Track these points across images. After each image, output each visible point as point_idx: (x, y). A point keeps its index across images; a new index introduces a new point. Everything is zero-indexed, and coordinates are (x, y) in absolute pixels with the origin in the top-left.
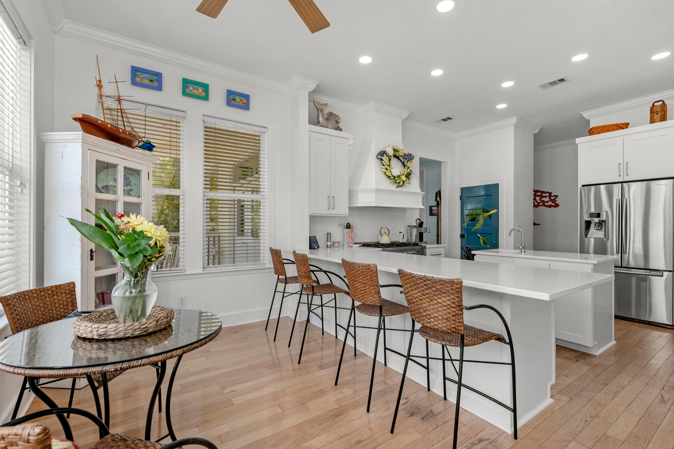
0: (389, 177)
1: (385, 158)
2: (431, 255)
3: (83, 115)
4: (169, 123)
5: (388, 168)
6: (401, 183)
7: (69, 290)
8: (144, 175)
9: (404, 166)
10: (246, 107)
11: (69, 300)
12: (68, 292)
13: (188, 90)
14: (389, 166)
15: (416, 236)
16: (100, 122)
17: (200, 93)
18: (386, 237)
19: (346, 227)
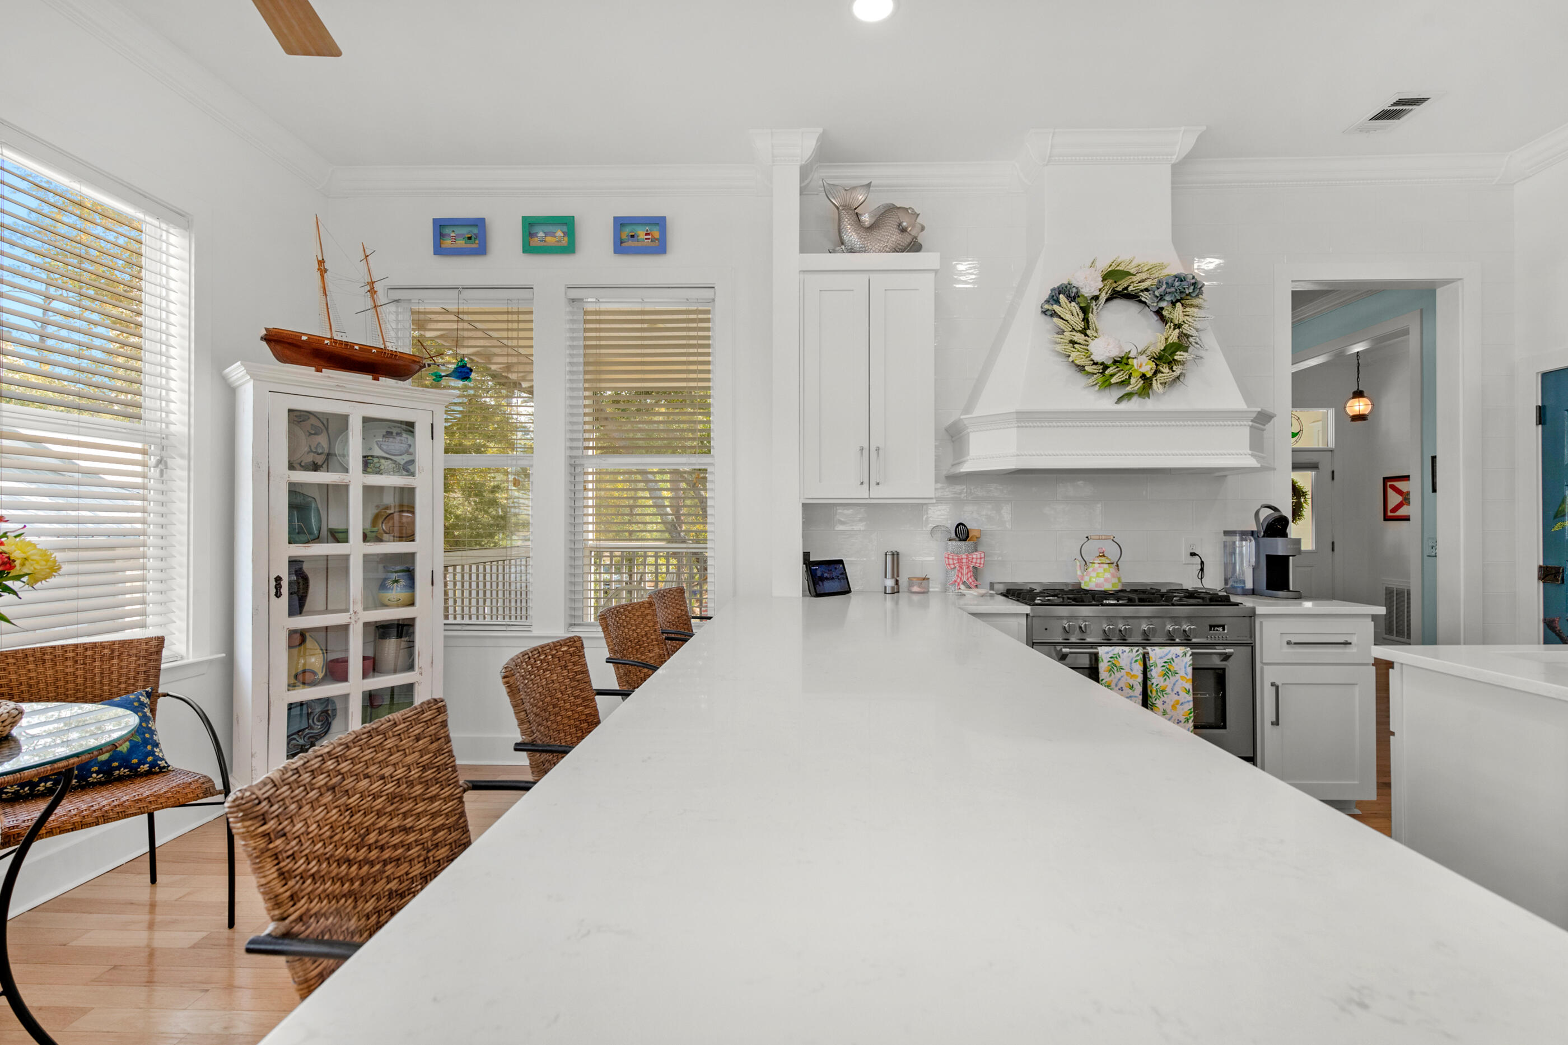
0: (1081, 368)
1: (1069, 310)
2: (1289, 643)
3: (266, 329)
4: (504, 317)
5: (1079, 337)
6: (1136, 384)
7: (146, 651)
8: (422, 431)
9: (1163, 319)
10: (659, 246)
11: (143, 669)
12: (143, 653)
13: (536, 239)
14: (1084, 332)
15: (1255, 569)
16: (304, 338)
17: (560, 241)
18: (1101, 570)
19: (953, 535)
